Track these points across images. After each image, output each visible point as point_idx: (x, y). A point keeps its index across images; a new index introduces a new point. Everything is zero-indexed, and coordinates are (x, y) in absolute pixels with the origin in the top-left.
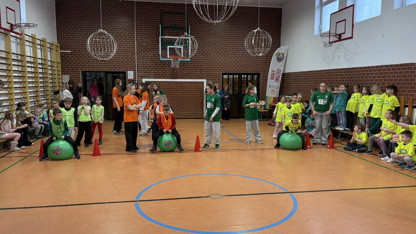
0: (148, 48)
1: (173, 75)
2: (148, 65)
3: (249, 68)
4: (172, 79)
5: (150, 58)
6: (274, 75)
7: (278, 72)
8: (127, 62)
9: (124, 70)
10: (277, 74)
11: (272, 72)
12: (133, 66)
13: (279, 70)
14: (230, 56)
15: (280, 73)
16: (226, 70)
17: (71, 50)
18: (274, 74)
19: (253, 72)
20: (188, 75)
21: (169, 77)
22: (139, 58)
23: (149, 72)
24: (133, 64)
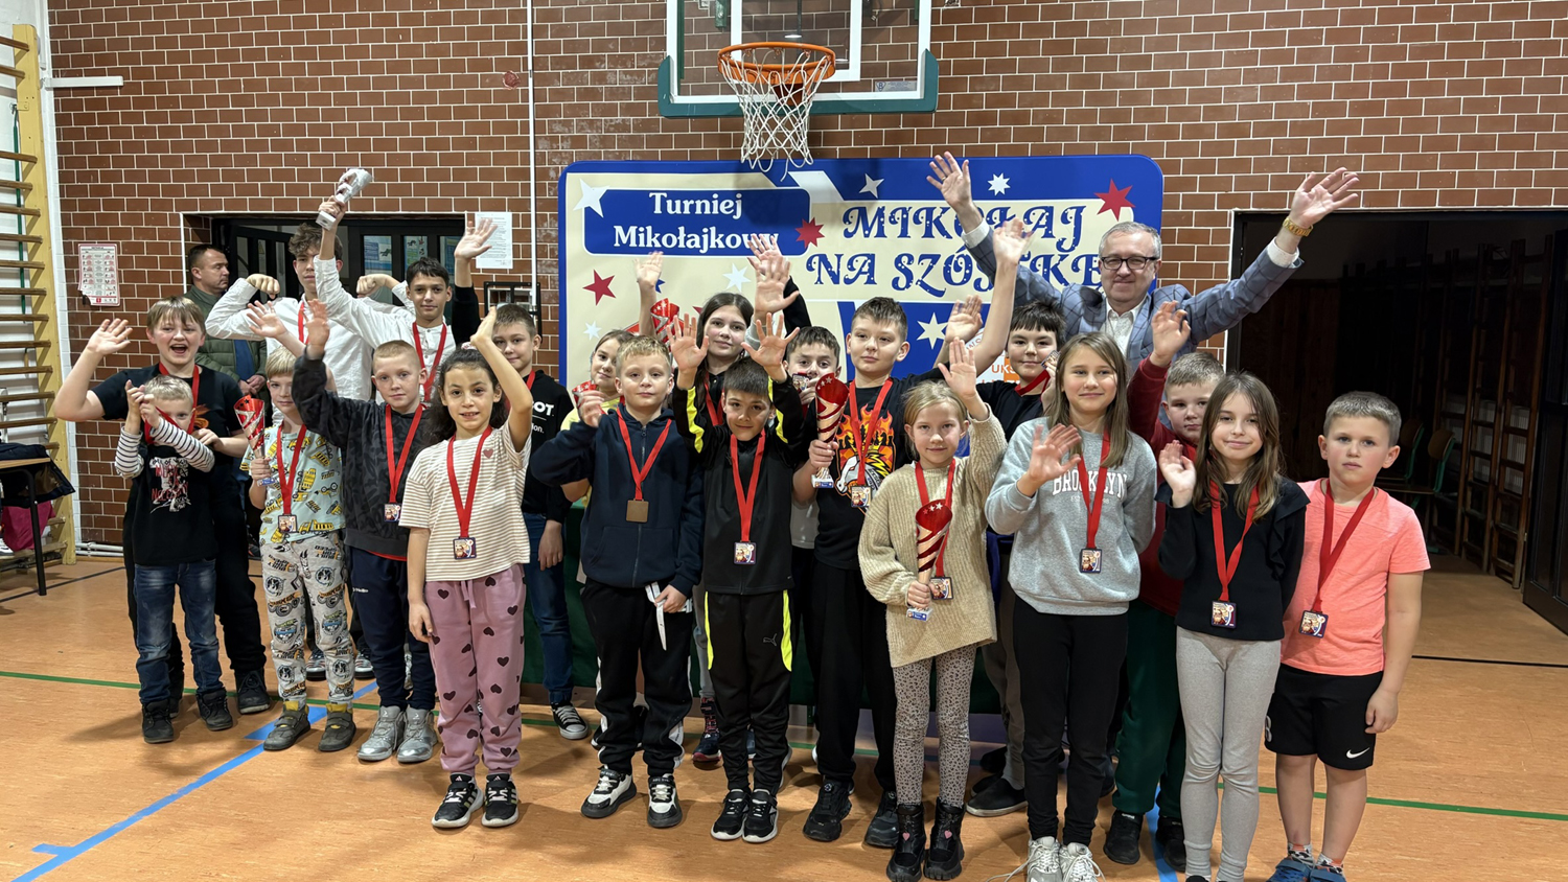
8: (471, 144)
9: (447, 204)
12: (511, 174)
17: (124, 73)
22: (554, 111)
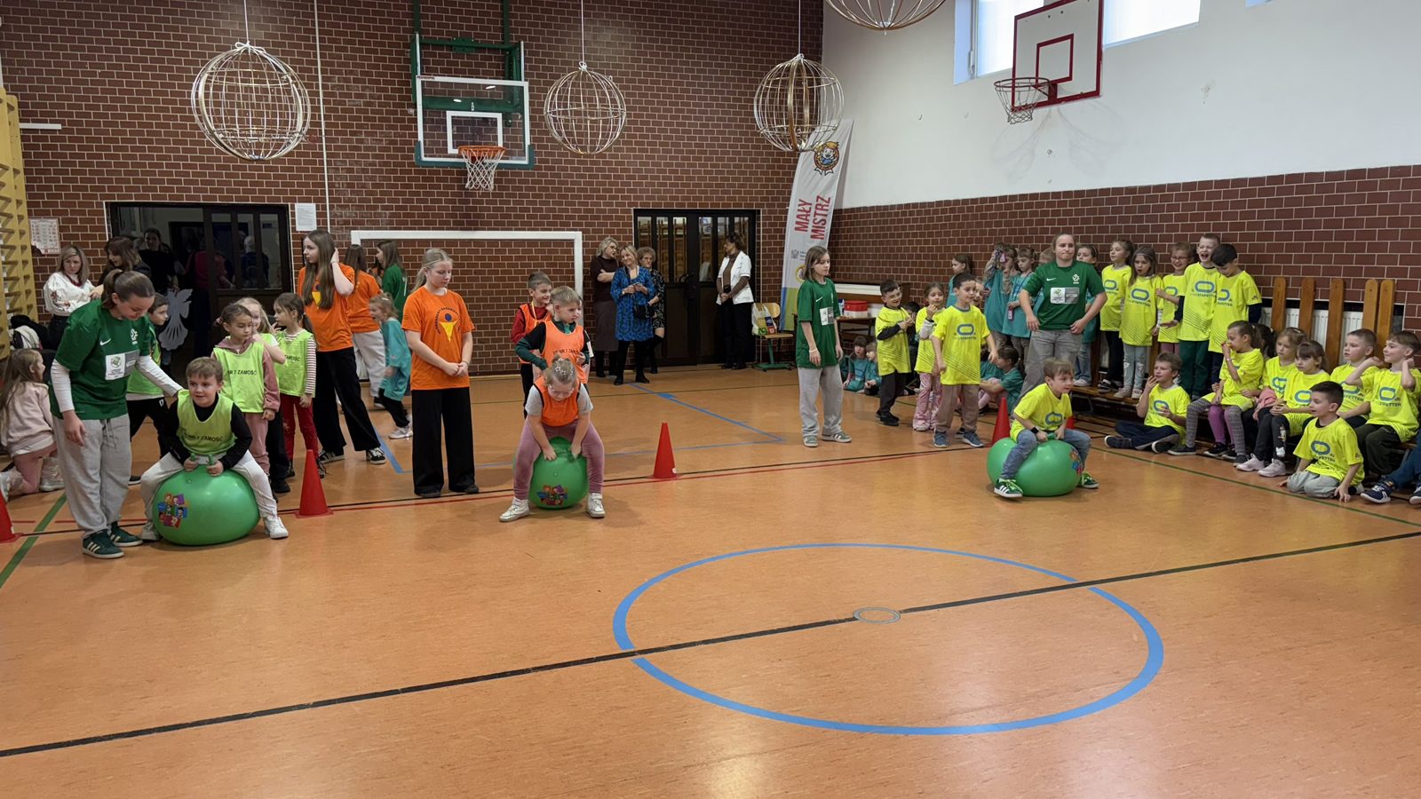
0: (366, 119)
1: (463, 216)
2: (372, 178)
3: (723, 192)
4: (462, 229)
5: (375, 156)
6: (807, 216)
7: (820, 205)
8: (291, 169)
9: (279, 199)
10: (818, 212)
11: (799, 205)
12: (315, 185)
13: (822, 199)
14: (658, 151)
15: (827, 210)
16: (648, 197)
17: (62, 123)
18: (807, 212)
19: (735, 205)
20: (516, 216)
21: (447, 223)
22: (337, 155)
23: (376, 208)
24: (314, 177)
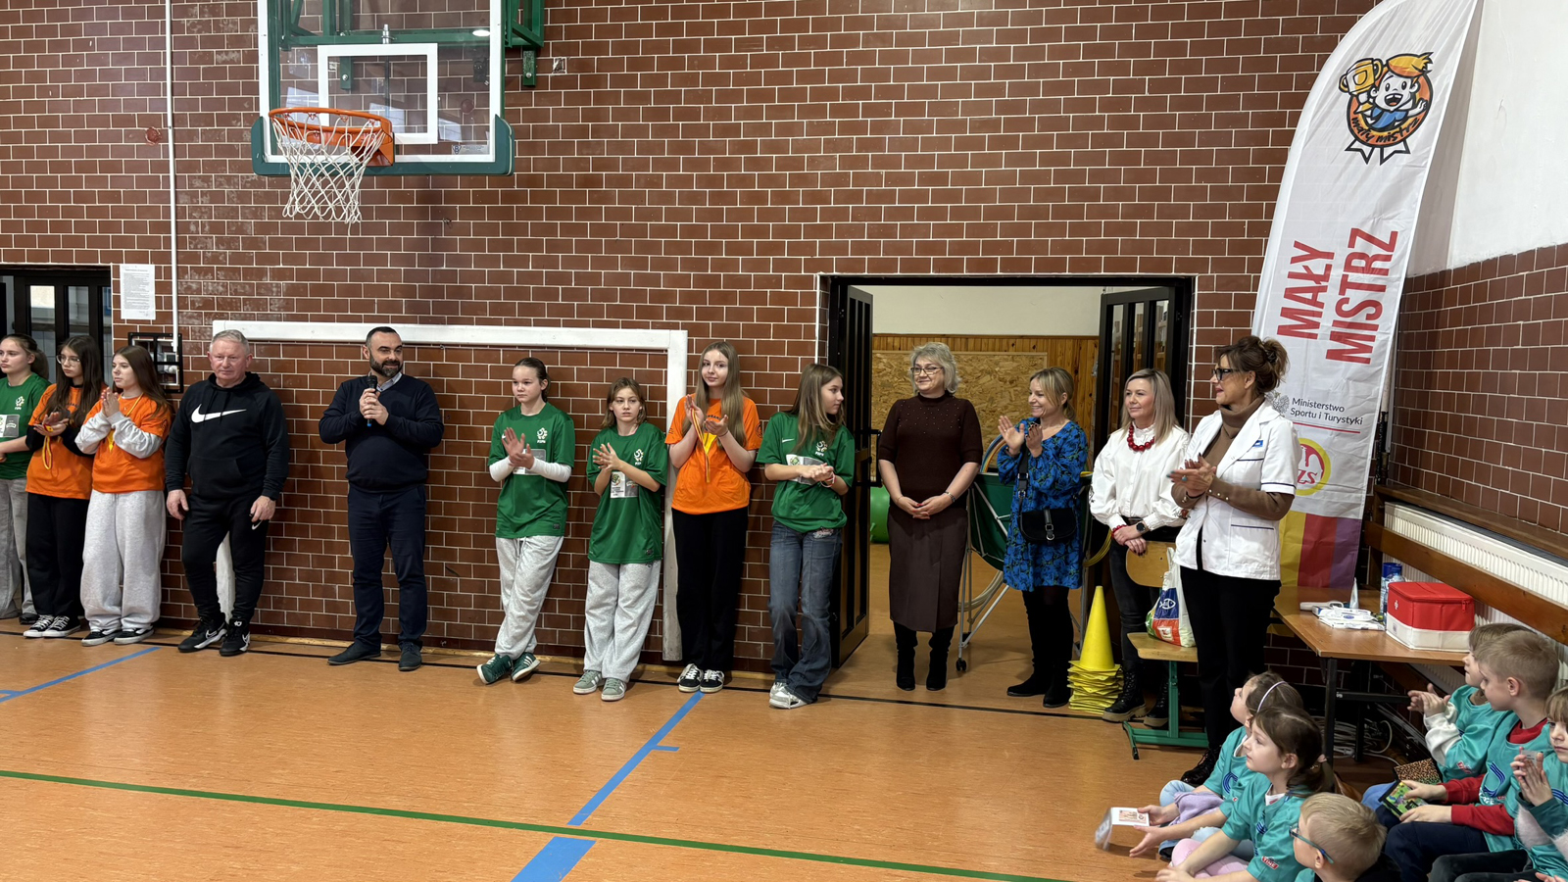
1: (427, 293)
6: (1315, 291)
7: (1362, 256)
8: (115, 197)
9: (93, 256)
10: (1353, 277)
11: (1294, 260)
13: (1370, 239)
15: (1385, 272)
16: (859, 248)
18: (1317, 278)
20: (539, 294)
22: (192, 167)
24: (154, 212)
